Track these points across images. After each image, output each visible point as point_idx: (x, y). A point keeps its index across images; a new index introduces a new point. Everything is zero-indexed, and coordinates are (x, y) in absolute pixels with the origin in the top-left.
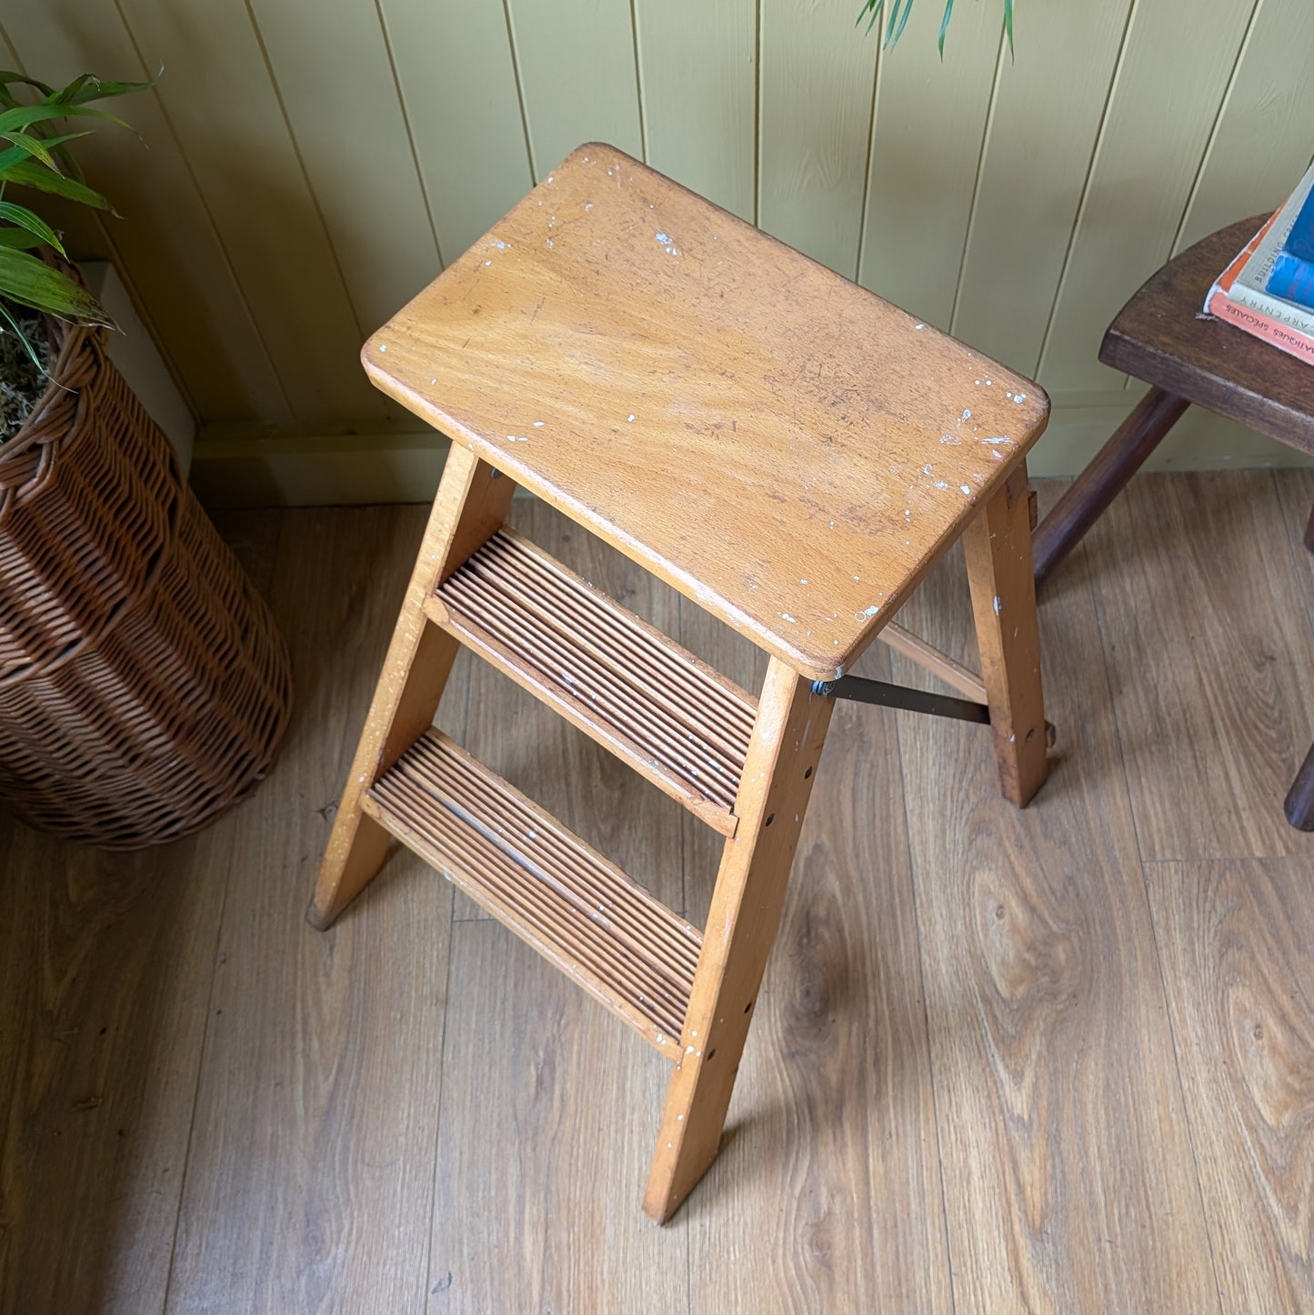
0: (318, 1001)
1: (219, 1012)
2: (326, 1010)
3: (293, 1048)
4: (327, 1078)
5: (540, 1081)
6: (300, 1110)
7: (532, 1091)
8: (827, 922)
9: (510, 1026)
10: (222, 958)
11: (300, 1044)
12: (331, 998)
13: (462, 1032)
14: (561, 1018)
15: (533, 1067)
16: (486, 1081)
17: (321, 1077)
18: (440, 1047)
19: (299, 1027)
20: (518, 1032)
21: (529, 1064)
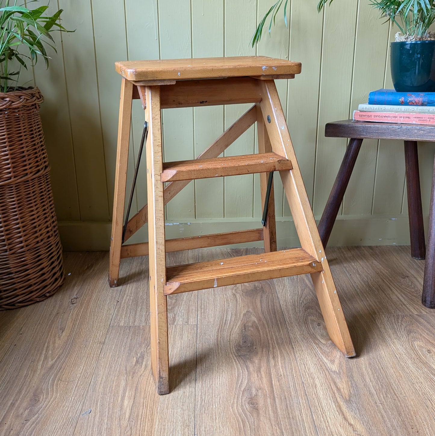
0: (54, 343)
1: (15, 345)
2: (56, 345)
3: (41, 354)
4: (52, 360)
5: (137, 361)
6: (39, 367)
7: (134, 363)
8: (252, 326)
9: (127, 349)
10: (21, 333)
11: (44, 352)
12: (59, 343)
13: (108, 350)
14: (148, 347)
15: (135, 359)
16: (116, 361)
17: (50, 360)
18: (99, 353)
19: (45, 349)
20: (130, 350)
21: (134, 357)
